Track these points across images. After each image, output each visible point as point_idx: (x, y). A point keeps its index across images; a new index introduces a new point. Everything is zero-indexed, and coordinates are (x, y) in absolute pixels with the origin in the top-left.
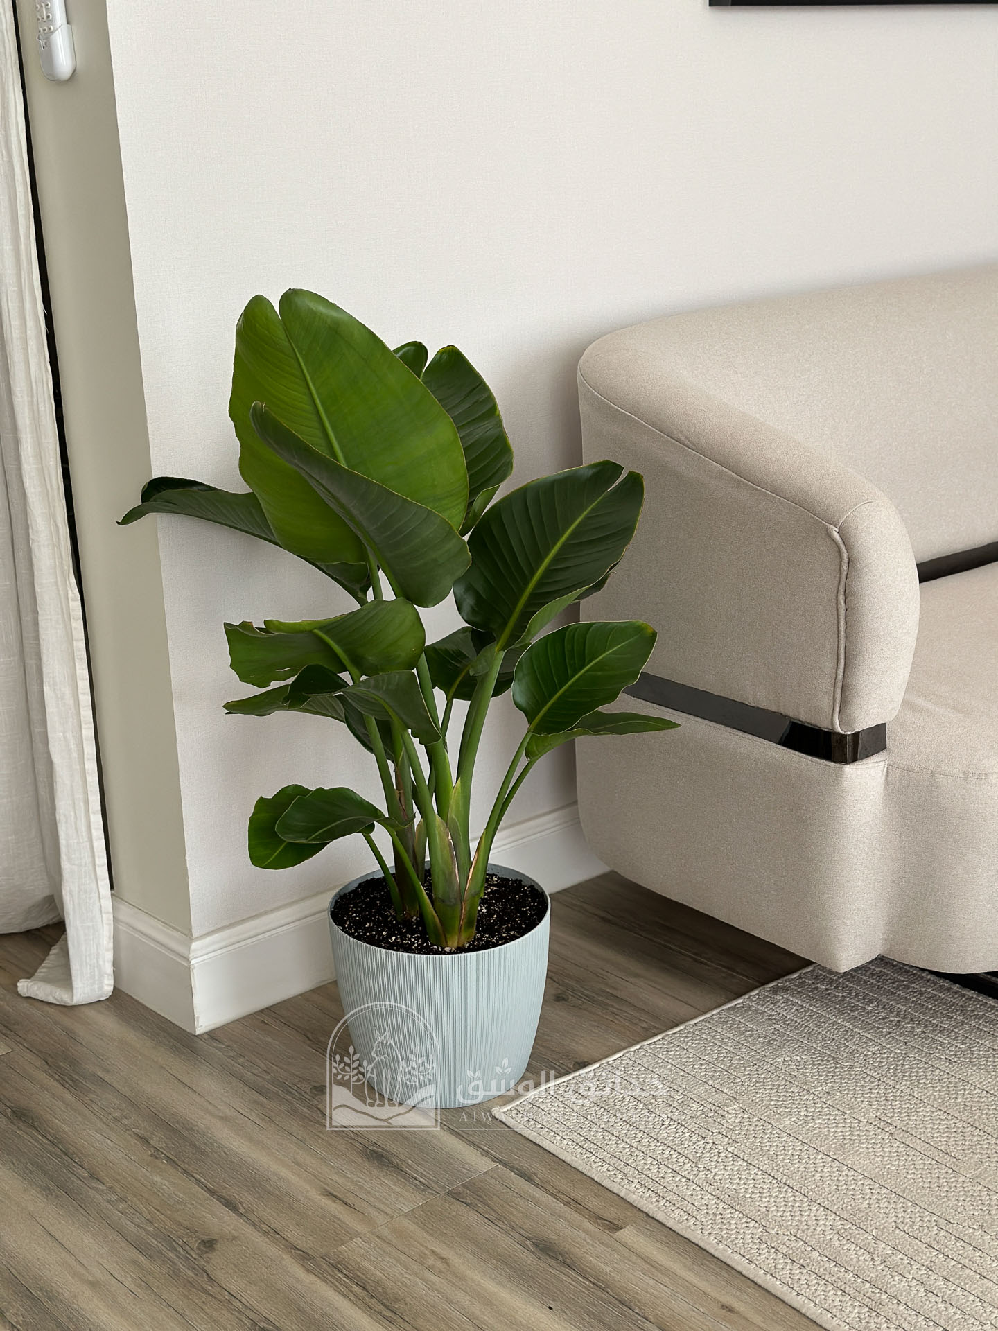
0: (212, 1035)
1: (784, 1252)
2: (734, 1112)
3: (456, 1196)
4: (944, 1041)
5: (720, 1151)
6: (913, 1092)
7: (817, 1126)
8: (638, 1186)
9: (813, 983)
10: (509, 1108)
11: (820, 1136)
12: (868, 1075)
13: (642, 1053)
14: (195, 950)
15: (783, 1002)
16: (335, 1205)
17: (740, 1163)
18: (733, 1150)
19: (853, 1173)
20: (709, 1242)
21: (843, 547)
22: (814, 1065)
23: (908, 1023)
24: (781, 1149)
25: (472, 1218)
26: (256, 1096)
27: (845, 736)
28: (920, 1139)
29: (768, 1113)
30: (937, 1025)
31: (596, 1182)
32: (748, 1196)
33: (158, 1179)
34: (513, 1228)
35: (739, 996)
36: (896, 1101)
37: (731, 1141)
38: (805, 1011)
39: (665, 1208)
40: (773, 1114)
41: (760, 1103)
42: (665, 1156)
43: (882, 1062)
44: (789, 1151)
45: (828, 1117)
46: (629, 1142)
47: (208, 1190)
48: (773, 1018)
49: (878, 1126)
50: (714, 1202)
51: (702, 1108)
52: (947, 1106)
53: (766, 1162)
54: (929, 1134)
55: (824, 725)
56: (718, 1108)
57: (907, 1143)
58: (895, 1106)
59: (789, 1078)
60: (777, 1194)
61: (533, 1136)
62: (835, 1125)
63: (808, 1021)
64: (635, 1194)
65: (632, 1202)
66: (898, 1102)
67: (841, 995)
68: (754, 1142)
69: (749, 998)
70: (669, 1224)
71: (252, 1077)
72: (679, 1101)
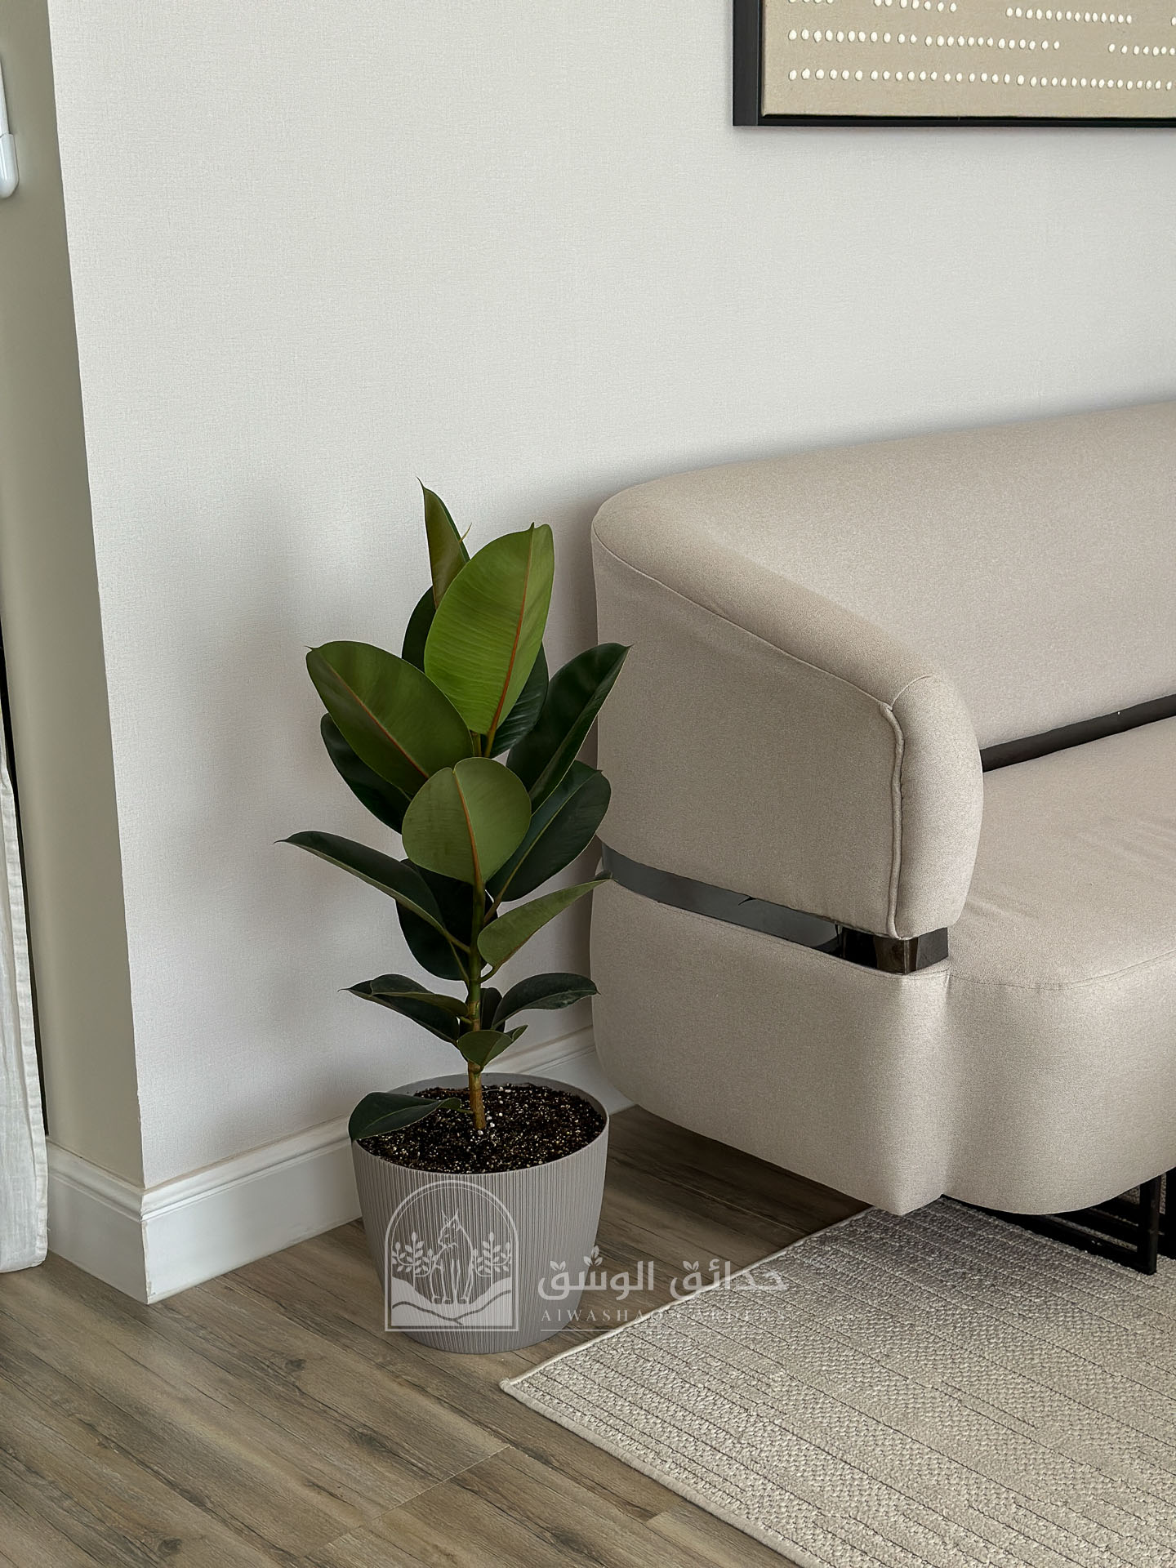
0: (167, 1304)
1: (843, 1537)
2: (780, 1379)
3: (462, 1483)
4: (1017, 1295)
5: (766, 1424)
6: (984, 1353)
7: (875, 1394)
8: (673, 1466)
9: (866, 1232)
10: (520, 1381)
11: (879, 1405)
12: (932, 1335)
13: (673, 1315)
14: (146, 1204)
15: (833, 1254)
16: (319, 1497)
17: (788, 1438)
18: (781, 1423)
19: (918, 1446)
20: (758, 1529)
21: (897, 727)
22: (870, 1324)
23: (976, 1275)
24: (836, 1420)
25: (481, 1508)
26: (223, 1374)
27: (902, 942)
28: (993, 1405)
29: (819, 1380)
30: (1008, 1277)
31: (624, 1463)
32: (799, 1474)
33: (107, 1471)
34: (528, 1517)
35: (782, 1247)
36: (964, 1363)
37: (778, 1413)
38: (858, 1263)
39: (704, 1490)
40: (825, 1380)
41: (809, 1368)
42: (703, 1432)
43: (947, 1320)
44: (844, 1422)
45: (887, 1383)
46: (660, 1417)
47: (169, 1483)
48: (822, 1271)
49: (945, 1391)
50: (760, 1482)
51: (742, 1376)
52: (1022, 1368)
53: (819, 1436)
54: (1003, 1401)
55: (878, 930)
56: (761, 1376)
57: (978, 1411)
58: (964, 1368)
59: (842, 1339)
60: (832, 1471)
61: (549, 1412)
62: (896, 1392)
63: (862, 1275)
64: (671, 1476)
65: (666, 1485)
66: (966, 1365)
67: (898, 1244)
68: (804, 1413)
69: (793, 1249)
70: (711, 1508)
71: (217, 1351)
72: (717, 1369)
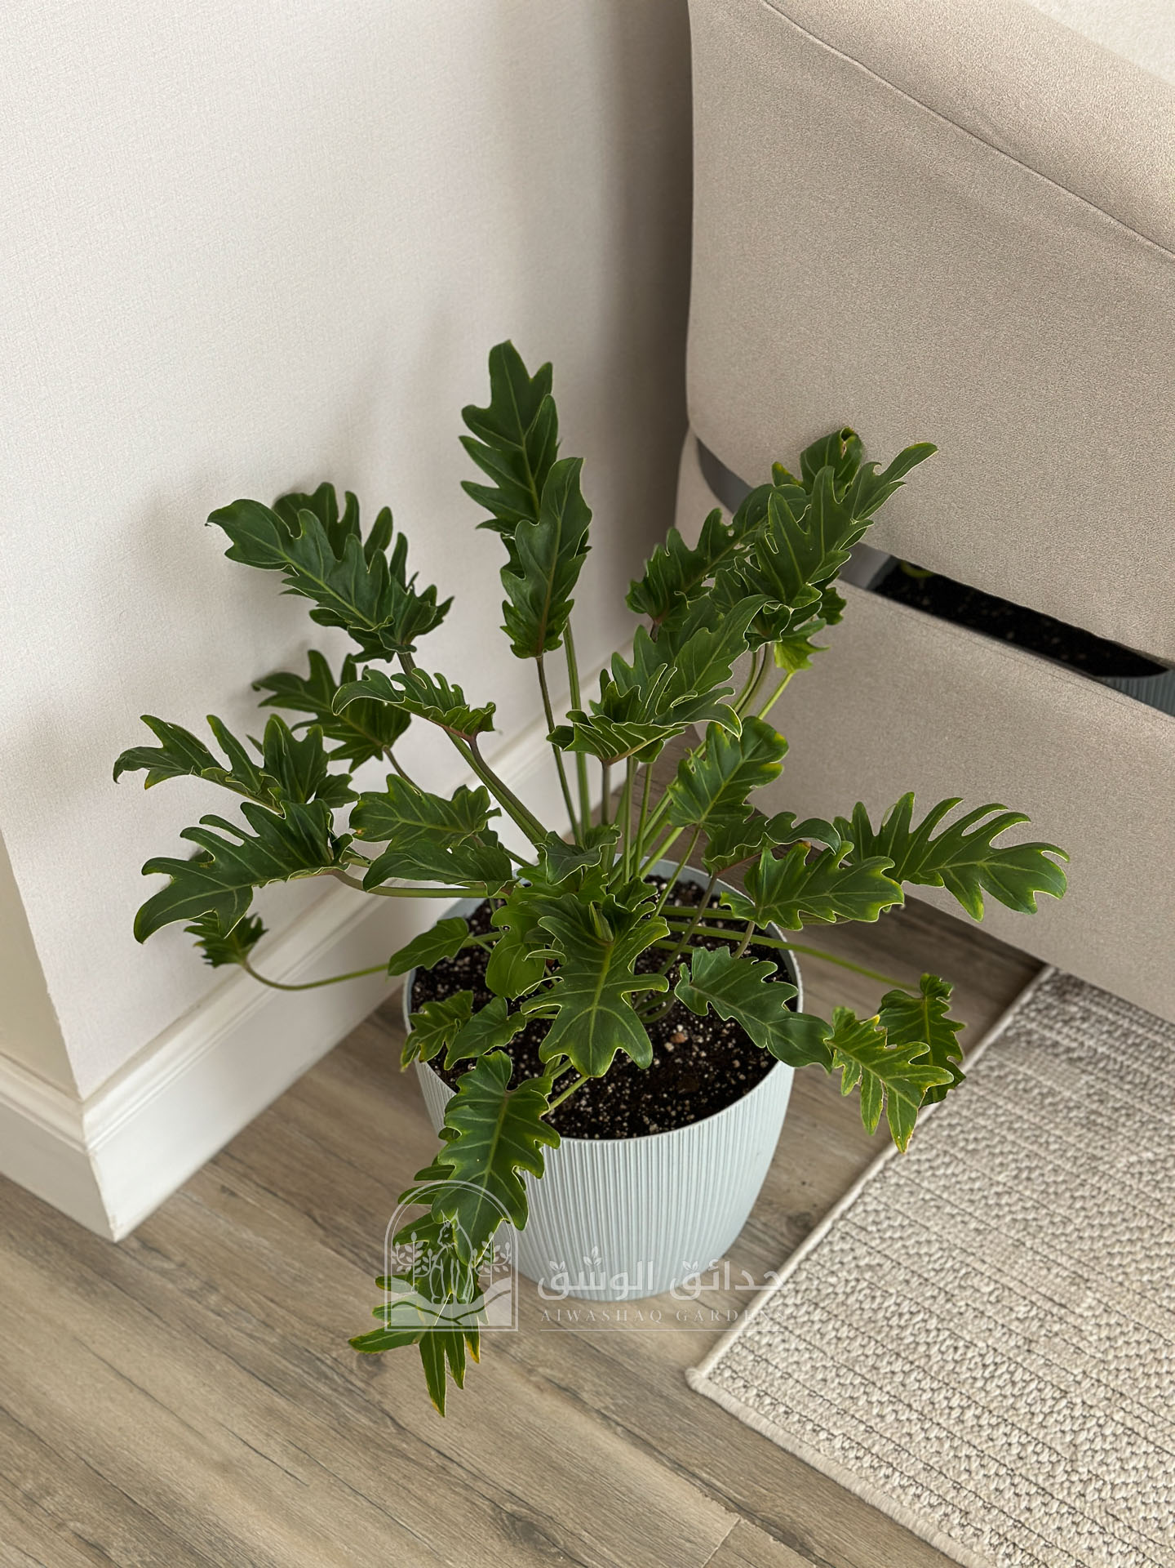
0: (143, 1238)
2: (1090, 1313)
10: (716, 1365)
13: (893, 1182)
14: (91, 1125)
17: (1143, 1449)
26: (266, 1395)
37: (1110, 1392)
42: (1015, 1450)
46: (944, 1425)
48: (1076, 1056)
71: (246, 1343)
72: (993, 1299)
